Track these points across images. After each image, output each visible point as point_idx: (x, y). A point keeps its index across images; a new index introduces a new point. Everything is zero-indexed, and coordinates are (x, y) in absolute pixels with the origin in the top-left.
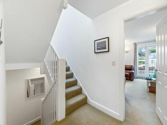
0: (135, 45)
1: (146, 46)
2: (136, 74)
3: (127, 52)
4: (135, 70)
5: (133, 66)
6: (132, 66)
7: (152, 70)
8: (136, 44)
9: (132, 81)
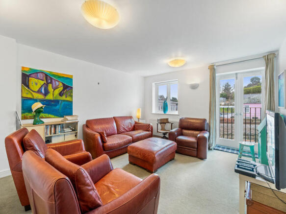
0: (213, 69)
1: (236, 74)
2: (214, 139)
3: (194, 87)
4: (211, 131)
5: (208, 122)
6: (205, 120)
7: (250, 124)
8: (215, 67)
9: (202, 159)
